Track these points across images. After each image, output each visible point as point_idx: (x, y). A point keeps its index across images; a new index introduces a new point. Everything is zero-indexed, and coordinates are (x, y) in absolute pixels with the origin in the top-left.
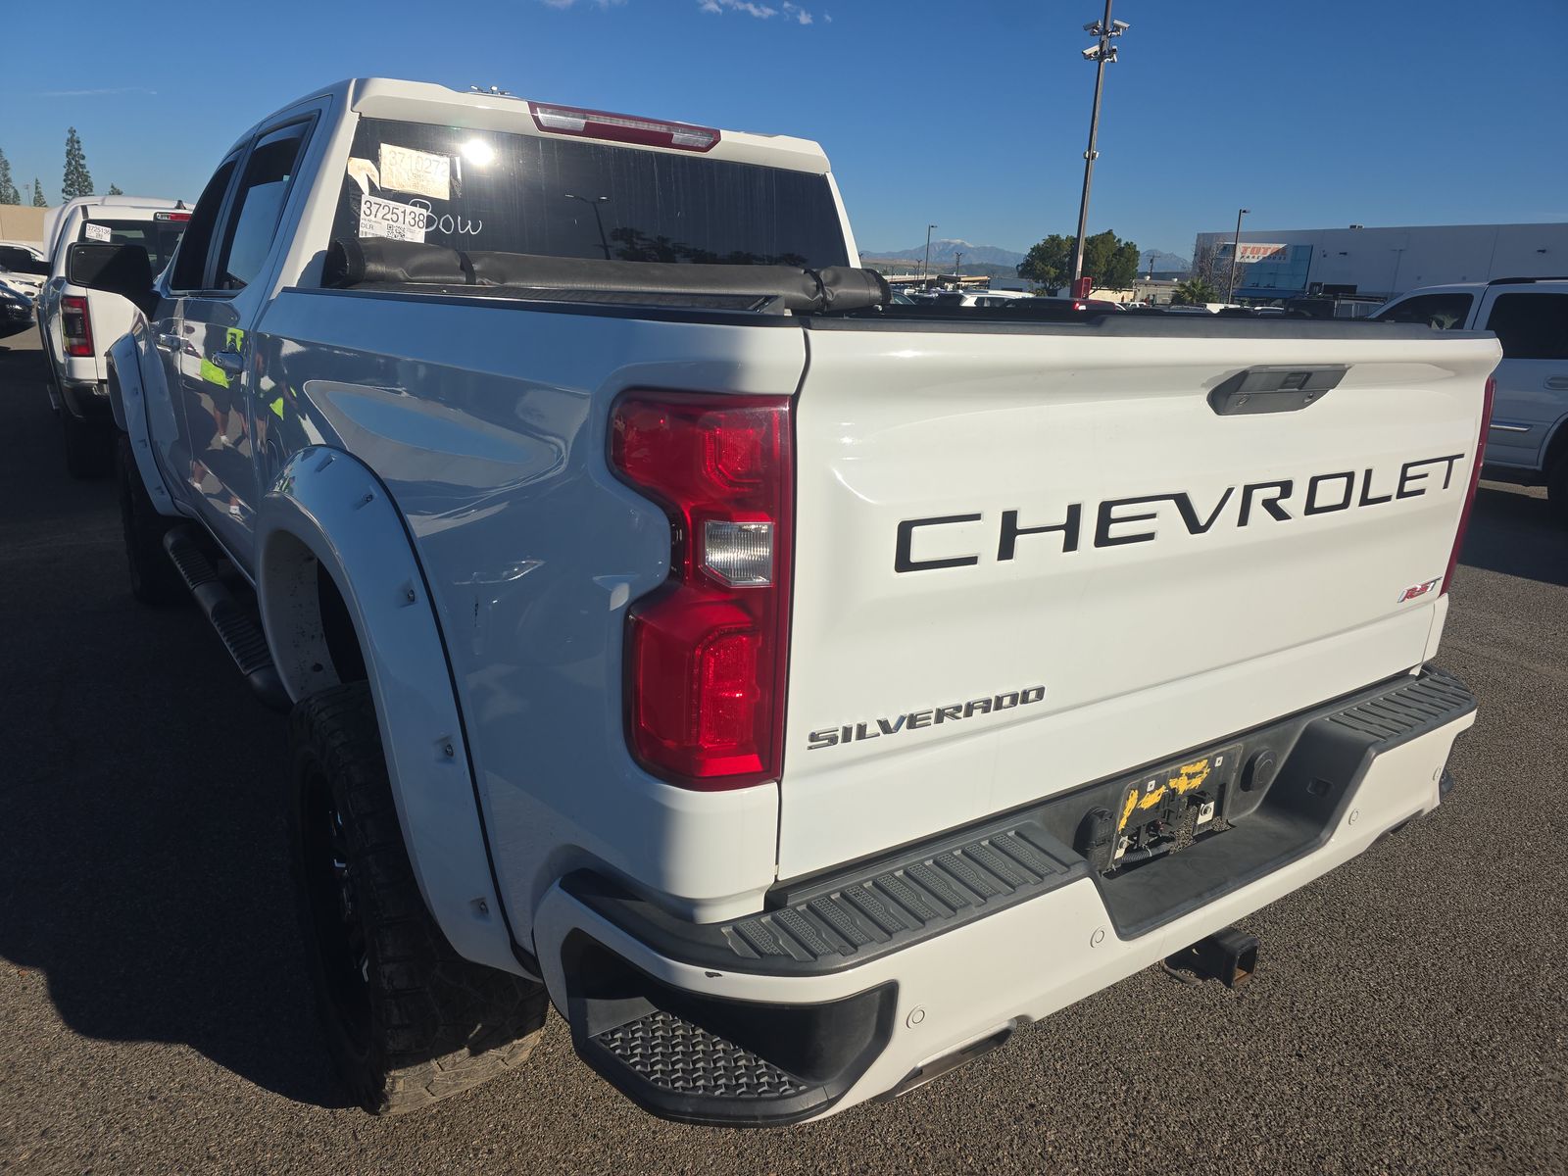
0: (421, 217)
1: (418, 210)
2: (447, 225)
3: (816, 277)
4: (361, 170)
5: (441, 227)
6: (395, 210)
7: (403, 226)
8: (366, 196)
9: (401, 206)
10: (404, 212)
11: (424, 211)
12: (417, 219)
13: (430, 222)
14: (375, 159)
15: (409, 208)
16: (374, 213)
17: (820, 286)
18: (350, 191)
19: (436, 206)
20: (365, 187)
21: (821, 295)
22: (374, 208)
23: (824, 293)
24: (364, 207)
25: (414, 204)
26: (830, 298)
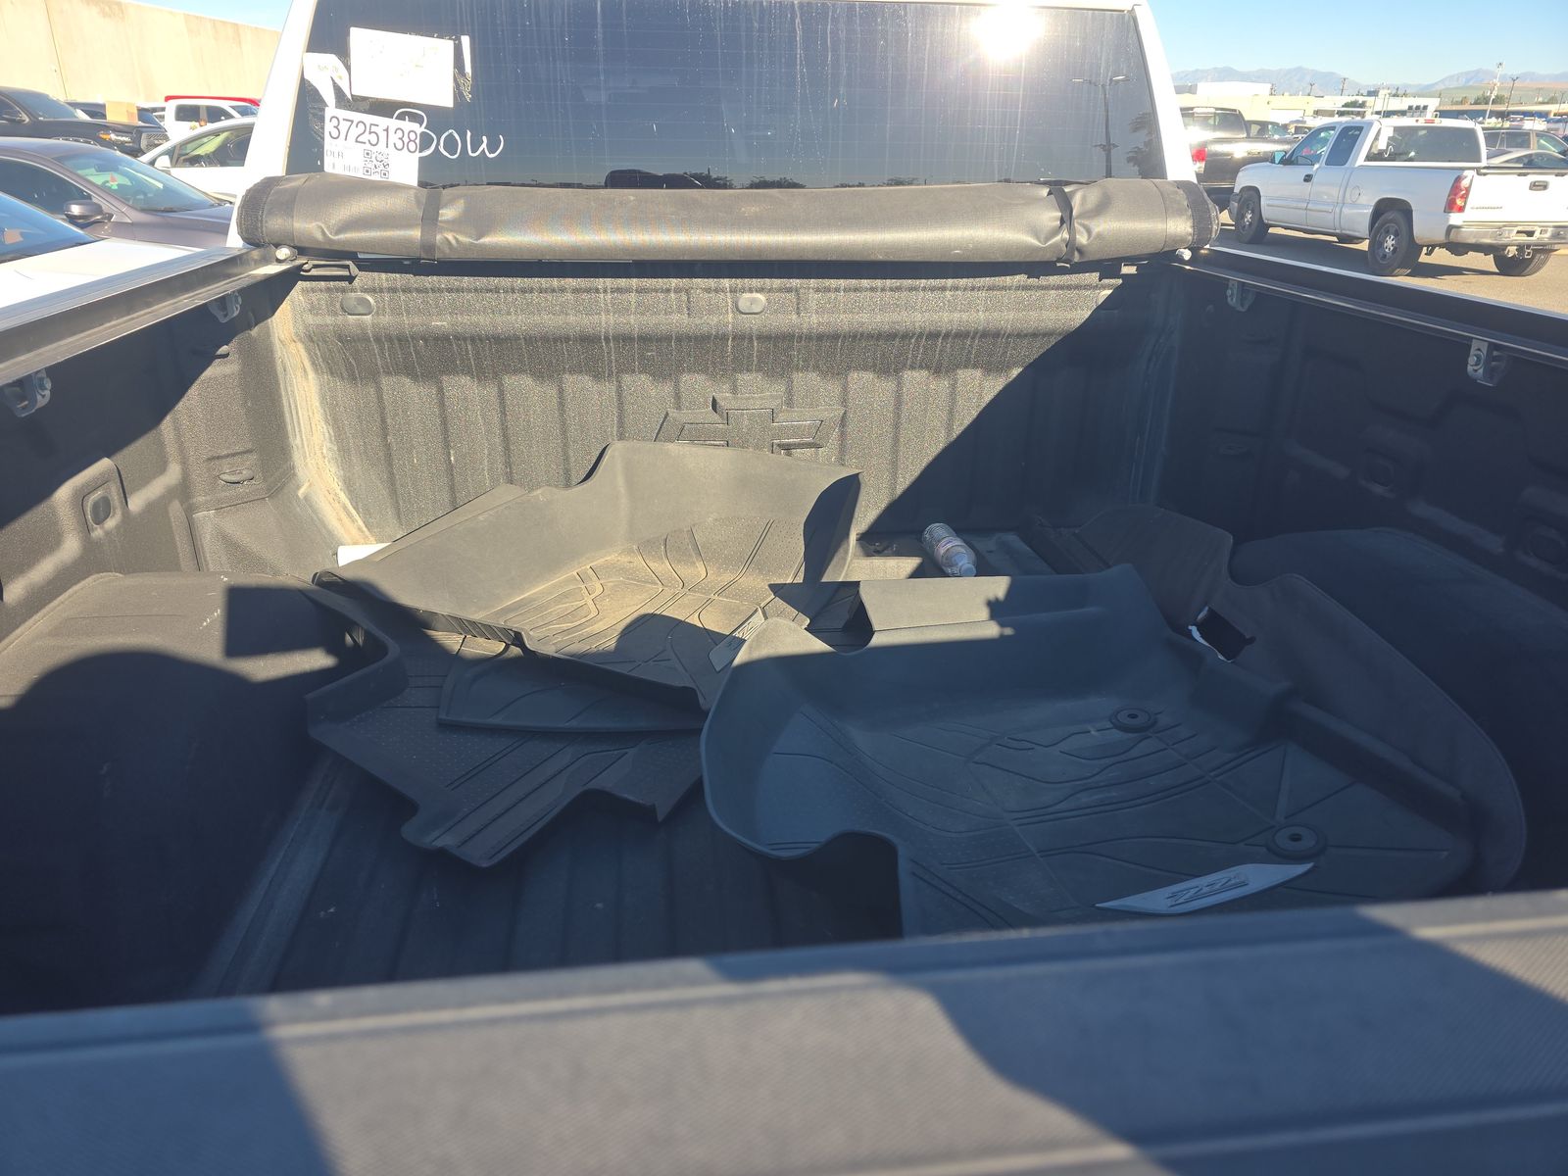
0: (412, 136)
1: (407, 125)
2: (450, 144)
3: (1065, 204)
4: (323, 70)
5: (442, 149)
6: (374, 129)
7: (386, 151)
8: (331, 110)
9: (383, 122)
10: (387, 130)
11: (415, 126)
12: (406, 140)
13: (425, 141)
14: (343, 53)
15: (392, 123)
16: (343, 136)
17: (1066, 220)
18: (308, 101)
19: (436, 118)
20: (329, 96)
21: (1066, 235)
22: (344, 126)
23: (1071, 230)
24: (329, 126)
25: (401, 117)
26: (1082, 239)
